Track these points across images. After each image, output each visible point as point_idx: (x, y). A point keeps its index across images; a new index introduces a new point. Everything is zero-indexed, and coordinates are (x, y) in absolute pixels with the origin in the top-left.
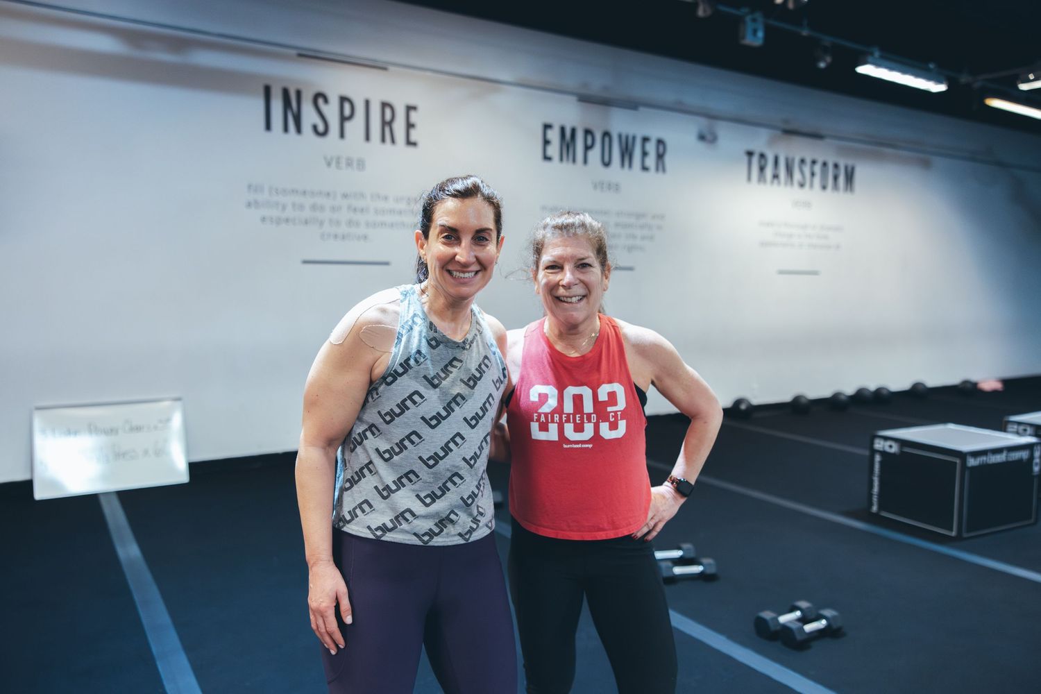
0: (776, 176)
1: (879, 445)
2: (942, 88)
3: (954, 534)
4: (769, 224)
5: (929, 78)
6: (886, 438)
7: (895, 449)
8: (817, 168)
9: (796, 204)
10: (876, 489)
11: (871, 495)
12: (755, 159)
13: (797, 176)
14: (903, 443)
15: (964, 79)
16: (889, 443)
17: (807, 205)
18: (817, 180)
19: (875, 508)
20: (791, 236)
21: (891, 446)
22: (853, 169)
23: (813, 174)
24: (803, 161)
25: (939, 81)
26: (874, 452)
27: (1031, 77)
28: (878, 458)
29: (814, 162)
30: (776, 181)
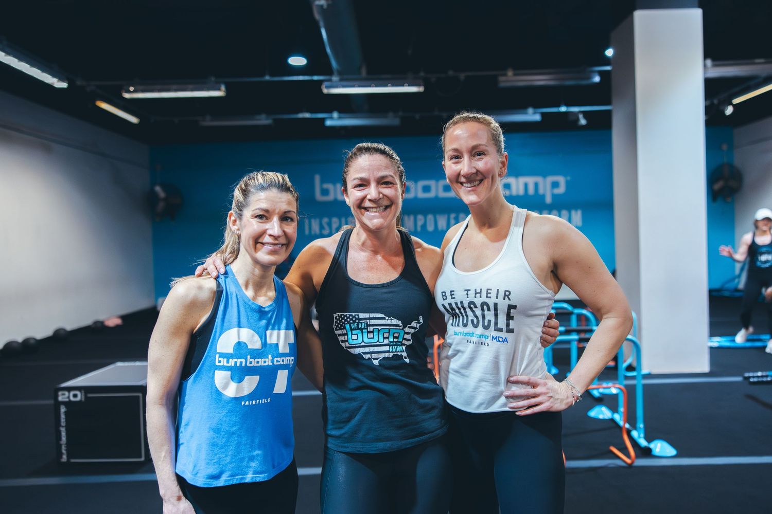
1: (62, 397)
2: (64, 85)
3: (143, 459)
5: (54, 76)
6: (69, 389)
7: (80, 397)
10: (64, 439)
11: (60, 446)
14: (86, 390)
15: (79, 82)
16: (72, 393)
19: (64, 458)
21: (75, 396)
25: (61, 79)
26: (58, 404)
27: (132, 89)
28: (63, 409)
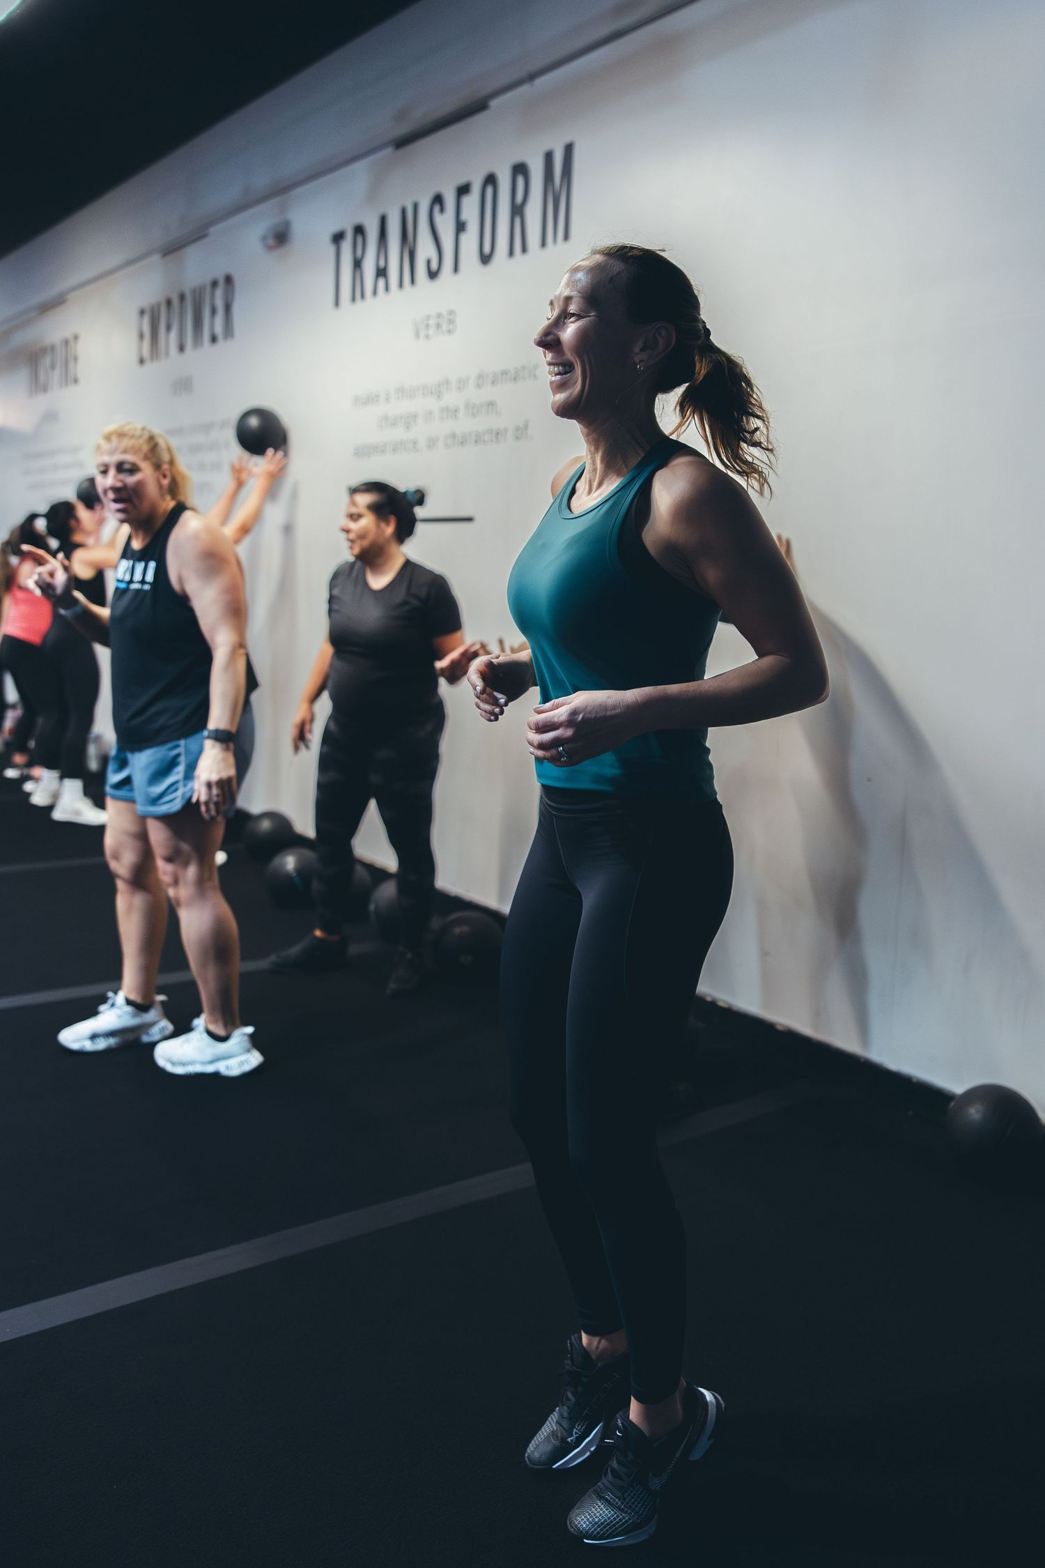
0: (382, 272)
4: (369, 400)
8: (471, 205)
9: (422, 329)
12: (346, 246)
13: (425, 249)
17: (446, 323)
18: (470, 240)
20: (409, 420)
22: (569, 149)
23: (460, 227)
24: (438, 200)
29: (463, 190)
30: (381, 282)
